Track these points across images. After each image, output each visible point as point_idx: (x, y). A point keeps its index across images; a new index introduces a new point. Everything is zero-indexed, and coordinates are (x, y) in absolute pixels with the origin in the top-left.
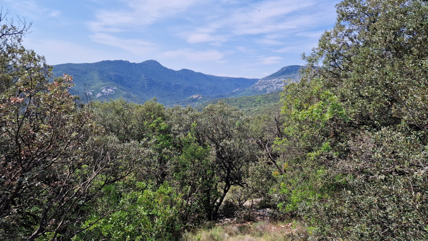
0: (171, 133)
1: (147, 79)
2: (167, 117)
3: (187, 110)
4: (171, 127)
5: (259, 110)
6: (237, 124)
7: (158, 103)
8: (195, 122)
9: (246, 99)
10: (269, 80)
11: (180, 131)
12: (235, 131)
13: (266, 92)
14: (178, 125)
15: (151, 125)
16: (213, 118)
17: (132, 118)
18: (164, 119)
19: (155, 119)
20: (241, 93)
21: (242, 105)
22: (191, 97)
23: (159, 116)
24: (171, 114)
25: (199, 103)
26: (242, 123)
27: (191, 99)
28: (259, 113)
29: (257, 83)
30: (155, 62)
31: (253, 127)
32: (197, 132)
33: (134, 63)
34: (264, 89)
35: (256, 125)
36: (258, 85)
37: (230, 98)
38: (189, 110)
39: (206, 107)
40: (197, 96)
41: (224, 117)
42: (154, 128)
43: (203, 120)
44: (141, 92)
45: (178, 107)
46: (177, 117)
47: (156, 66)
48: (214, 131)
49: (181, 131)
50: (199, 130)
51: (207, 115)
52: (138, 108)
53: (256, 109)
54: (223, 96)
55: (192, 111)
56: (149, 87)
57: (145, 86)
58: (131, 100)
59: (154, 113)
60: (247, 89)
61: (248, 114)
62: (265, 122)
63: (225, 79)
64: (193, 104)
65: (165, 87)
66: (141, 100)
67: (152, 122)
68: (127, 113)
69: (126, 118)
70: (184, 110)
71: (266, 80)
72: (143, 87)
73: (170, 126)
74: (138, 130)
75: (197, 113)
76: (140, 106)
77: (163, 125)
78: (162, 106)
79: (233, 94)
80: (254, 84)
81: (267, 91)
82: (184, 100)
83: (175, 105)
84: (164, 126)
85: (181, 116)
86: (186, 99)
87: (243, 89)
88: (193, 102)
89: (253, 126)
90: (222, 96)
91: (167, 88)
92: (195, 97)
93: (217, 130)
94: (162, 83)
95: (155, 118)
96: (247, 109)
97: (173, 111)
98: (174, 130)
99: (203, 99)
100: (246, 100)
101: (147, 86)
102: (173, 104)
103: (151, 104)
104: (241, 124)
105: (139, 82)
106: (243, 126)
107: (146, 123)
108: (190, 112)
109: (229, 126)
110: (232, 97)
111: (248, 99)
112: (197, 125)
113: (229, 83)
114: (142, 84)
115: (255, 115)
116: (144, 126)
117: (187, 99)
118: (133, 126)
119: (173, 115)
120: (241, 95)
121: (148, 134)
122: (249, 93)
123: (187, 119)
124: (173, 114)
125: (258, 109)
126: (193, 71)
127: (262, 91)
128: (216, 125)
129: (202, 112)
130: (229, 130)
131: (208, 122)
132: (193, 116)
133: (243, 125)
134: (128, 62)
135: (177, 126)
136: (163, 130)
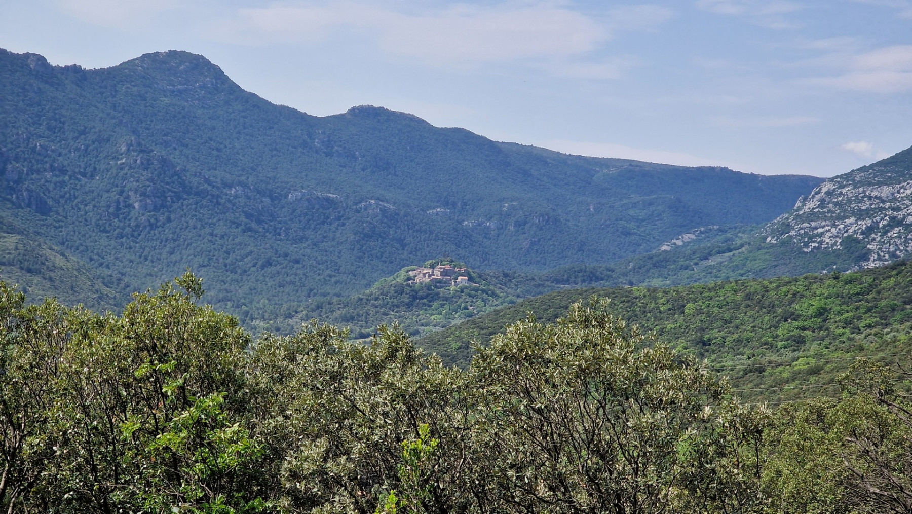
0: (279, 491)
1: (146, 166)
2: (255, 392)
3: (380, 354)
4: (279, 455)
5: (816, 371)
6: (682, 448)
7: (207, 309)
8: (424, 428)
9: (739, 297)
10: (880, 184)
11: (330, 483)
12: (673, 491)
13: (865, 257)
14: (323, 443)
15: (163, 439)
16: (539, 411)
17: (50, 391)
18: (238, 407)
19: (187, 404)
20: (711, 262)
21: (716, 334)
22: (402, 274)
23: (208, 385)
24: (282, 378)
25: (449, 316)
26: (716, 442)
27: (400, 290)
28: (819, 390)
29: (810, 205)
30: (199, 64)
31: (779, 473)
32: (434, 491)
33: (76, 69)
34: (850, 242)
35: (802, 463)
36: (812, 216)
37: (640, 290)
38: (392, 355)
39: (498, 342)
40: (437, 274)
41: (601, 405)
42: (176, 461)
43: (472, 417)
44: (104, 241)
45: (325, 336)
46: (317, 392)
47: (203, 87)
48: (542, 490)
49: (338, 481)
50: (447, 477)
51: (497, 388)
52: (85, 335)
53: (801, 365)
54: (598, 279)
55: (410, 360)
56: (156, 209)
57: (130, 206)
58: (48, 284)
59: (182, 367)
60: (745, 237)
61: (746, 389)
62: (859, 445)
63: (613, 171)
64: (410, 318)
65: (249, 216)
66: (105, 290)
67: (168, 419)
68: (24, 361)
69: (17, 391)
70: (356, 354)
71: (862, 183)
72: (121, 209)
73: (275, 451)
74: (79, 468)
75: (439, 375)
76: (100, 325)
77: (231, 442)
78: (233, 324)
79: (660, 263)
80: (788, 206)
81: (870, 251)
82: (355, 296)
83: (302, 326)
84: (240, 446)
85: (338, 391)
86: (368, 285)
87: (721, 237)
88: (409, 306)
89: (782, 465)
90: (593, 277)
91: (259, 222)
92: (422, 276)
93: (559, 483)
94: (230, 186)
95: (184, 399)
96: (743, 362)
97: (293, 360)
98: (295, 475)
99: (473, 294)
100: (737, 307)
101: (145, 207)
102: (290, 316)
103: (166, 310)
104: (711, 450)
105: (97, 183)
106: (724, 461)
107: (129, 425)
108: (396, 366)
109: (631, 460)
110: (656, 283)
111: (748, 297)
112: (440, 445)
113: (635, 198)
114: (114, 195)
115: (797, 396)
116: (119, 446)
117: (374, 289)
118: (52, 442)
119: (294, 383)
120: (709, 271)
121: (140, 494)
122: (757, 265)
123: (373, 407)
124: (292, 374)
125: (813, 362)
126: (421, 122)
127: (837, 254)
128: (554, 452)
129: (473, 371)
130: (636, 488)
131: (507, 434)
132: (414, 395)
133: (722, 455)
134: (41, 60)
135: (314, 450)
136: (231, 475)
